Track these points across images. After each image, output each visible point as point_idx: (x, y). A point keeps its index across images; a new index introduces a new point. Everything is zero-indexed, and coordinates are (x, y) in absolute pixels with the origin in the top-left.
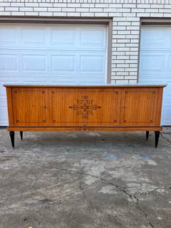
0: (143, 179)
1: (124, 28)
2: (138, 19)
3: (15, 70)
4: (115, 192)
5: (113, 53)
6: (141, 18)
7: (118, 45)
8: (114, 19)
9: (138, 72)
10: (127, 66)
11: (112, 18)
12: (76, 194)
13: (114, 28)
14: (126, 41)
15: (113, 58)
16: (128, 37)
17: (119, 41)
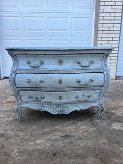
5: (101, 14)
9: (120, 31)
10: (112, 25)
12: (92, 130)
15: (100, 18)
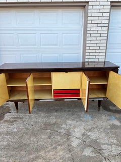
0: (112, 141)
1: (97, 11)
2: (109, 3)
3: (13, 45)
4: (94, 155)
5: (88, 32)
6: (111, 2)
7: (92, 25)
8: (90, 4)
9: (106, 46)
11: (88, 2)
13: (89, 11)
14: (98, 22)
15: (88, 35)
16: (100, 18)
17: (93, 22)
